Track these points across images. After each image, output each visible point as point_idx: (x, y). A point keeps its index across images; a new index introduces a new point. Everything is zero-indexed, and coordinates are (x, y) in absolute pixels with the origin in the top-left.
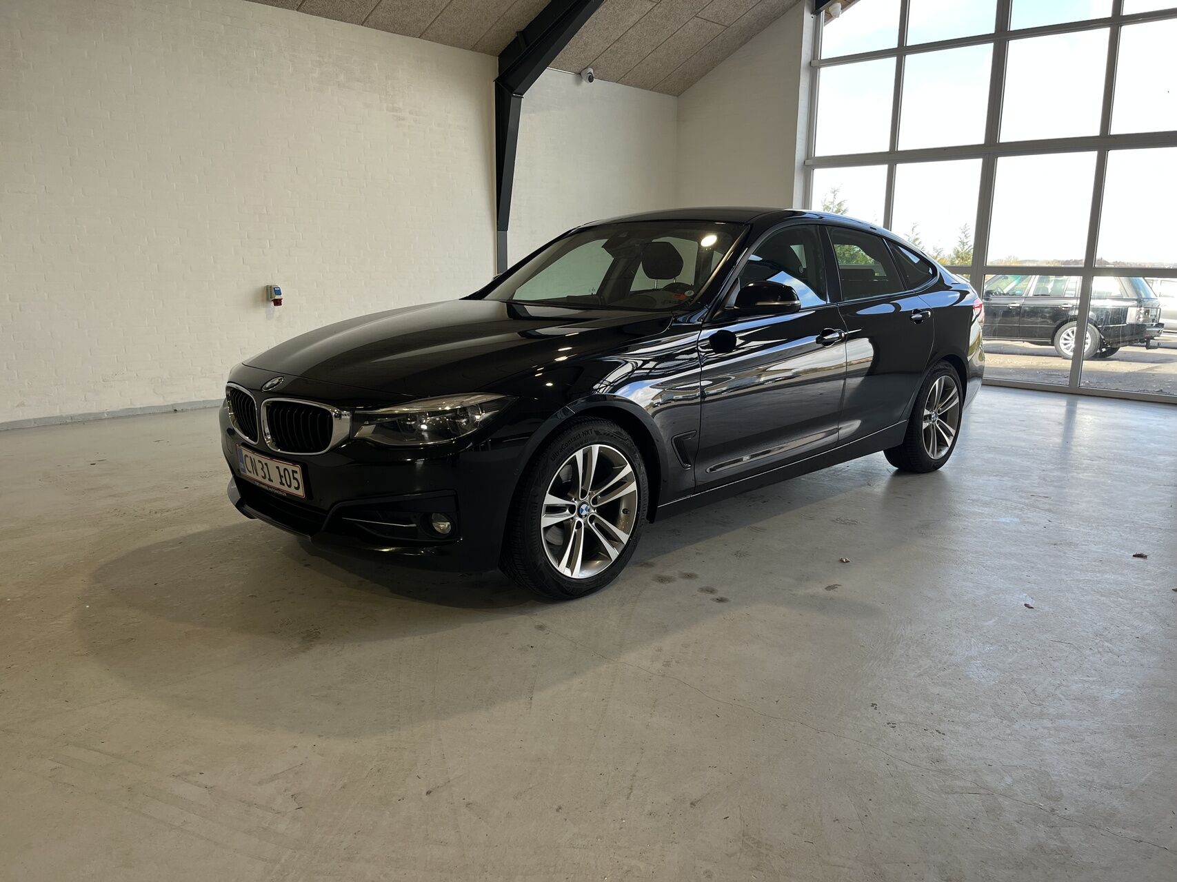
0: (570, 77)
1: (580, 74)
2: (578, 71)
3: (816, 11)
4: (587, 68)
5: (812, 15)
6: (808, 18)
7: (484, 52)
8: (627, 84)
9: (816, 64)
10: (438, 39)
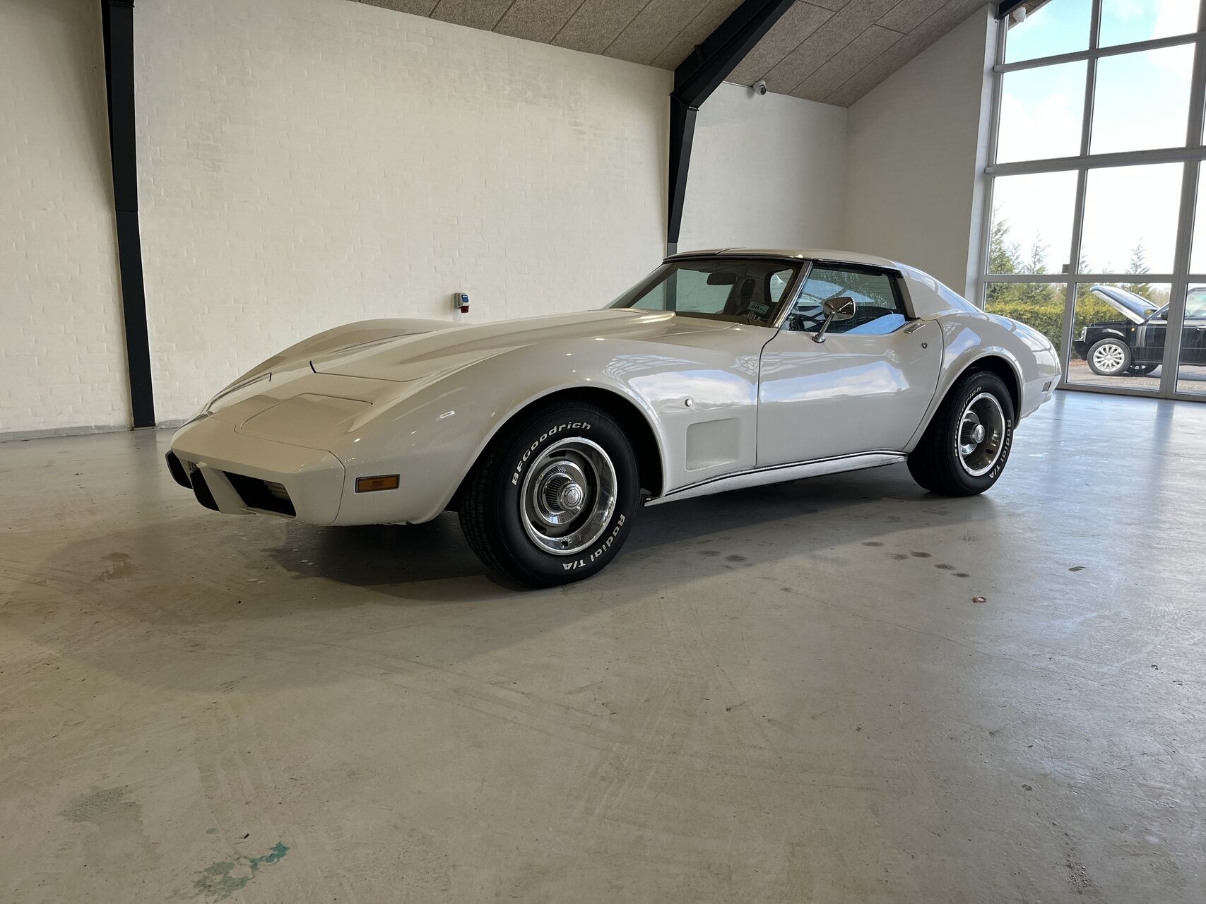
0: (742, 90)
1: (752, 87)
2: (750, 84)
3: (1000, 16)
4: (760, 80)
5: (996, 20)
6: (991, 23)
7: (661, 67)
8: (798, 96)
9: (999, 70)
10: (619, 55)
